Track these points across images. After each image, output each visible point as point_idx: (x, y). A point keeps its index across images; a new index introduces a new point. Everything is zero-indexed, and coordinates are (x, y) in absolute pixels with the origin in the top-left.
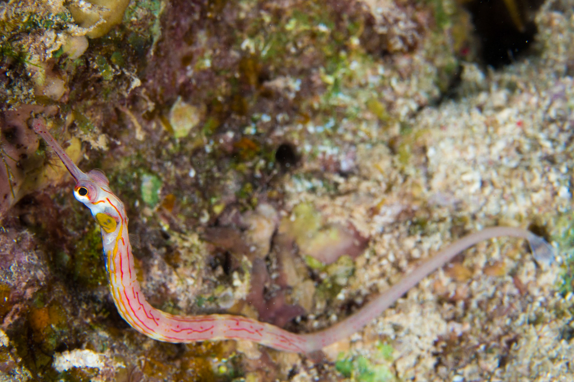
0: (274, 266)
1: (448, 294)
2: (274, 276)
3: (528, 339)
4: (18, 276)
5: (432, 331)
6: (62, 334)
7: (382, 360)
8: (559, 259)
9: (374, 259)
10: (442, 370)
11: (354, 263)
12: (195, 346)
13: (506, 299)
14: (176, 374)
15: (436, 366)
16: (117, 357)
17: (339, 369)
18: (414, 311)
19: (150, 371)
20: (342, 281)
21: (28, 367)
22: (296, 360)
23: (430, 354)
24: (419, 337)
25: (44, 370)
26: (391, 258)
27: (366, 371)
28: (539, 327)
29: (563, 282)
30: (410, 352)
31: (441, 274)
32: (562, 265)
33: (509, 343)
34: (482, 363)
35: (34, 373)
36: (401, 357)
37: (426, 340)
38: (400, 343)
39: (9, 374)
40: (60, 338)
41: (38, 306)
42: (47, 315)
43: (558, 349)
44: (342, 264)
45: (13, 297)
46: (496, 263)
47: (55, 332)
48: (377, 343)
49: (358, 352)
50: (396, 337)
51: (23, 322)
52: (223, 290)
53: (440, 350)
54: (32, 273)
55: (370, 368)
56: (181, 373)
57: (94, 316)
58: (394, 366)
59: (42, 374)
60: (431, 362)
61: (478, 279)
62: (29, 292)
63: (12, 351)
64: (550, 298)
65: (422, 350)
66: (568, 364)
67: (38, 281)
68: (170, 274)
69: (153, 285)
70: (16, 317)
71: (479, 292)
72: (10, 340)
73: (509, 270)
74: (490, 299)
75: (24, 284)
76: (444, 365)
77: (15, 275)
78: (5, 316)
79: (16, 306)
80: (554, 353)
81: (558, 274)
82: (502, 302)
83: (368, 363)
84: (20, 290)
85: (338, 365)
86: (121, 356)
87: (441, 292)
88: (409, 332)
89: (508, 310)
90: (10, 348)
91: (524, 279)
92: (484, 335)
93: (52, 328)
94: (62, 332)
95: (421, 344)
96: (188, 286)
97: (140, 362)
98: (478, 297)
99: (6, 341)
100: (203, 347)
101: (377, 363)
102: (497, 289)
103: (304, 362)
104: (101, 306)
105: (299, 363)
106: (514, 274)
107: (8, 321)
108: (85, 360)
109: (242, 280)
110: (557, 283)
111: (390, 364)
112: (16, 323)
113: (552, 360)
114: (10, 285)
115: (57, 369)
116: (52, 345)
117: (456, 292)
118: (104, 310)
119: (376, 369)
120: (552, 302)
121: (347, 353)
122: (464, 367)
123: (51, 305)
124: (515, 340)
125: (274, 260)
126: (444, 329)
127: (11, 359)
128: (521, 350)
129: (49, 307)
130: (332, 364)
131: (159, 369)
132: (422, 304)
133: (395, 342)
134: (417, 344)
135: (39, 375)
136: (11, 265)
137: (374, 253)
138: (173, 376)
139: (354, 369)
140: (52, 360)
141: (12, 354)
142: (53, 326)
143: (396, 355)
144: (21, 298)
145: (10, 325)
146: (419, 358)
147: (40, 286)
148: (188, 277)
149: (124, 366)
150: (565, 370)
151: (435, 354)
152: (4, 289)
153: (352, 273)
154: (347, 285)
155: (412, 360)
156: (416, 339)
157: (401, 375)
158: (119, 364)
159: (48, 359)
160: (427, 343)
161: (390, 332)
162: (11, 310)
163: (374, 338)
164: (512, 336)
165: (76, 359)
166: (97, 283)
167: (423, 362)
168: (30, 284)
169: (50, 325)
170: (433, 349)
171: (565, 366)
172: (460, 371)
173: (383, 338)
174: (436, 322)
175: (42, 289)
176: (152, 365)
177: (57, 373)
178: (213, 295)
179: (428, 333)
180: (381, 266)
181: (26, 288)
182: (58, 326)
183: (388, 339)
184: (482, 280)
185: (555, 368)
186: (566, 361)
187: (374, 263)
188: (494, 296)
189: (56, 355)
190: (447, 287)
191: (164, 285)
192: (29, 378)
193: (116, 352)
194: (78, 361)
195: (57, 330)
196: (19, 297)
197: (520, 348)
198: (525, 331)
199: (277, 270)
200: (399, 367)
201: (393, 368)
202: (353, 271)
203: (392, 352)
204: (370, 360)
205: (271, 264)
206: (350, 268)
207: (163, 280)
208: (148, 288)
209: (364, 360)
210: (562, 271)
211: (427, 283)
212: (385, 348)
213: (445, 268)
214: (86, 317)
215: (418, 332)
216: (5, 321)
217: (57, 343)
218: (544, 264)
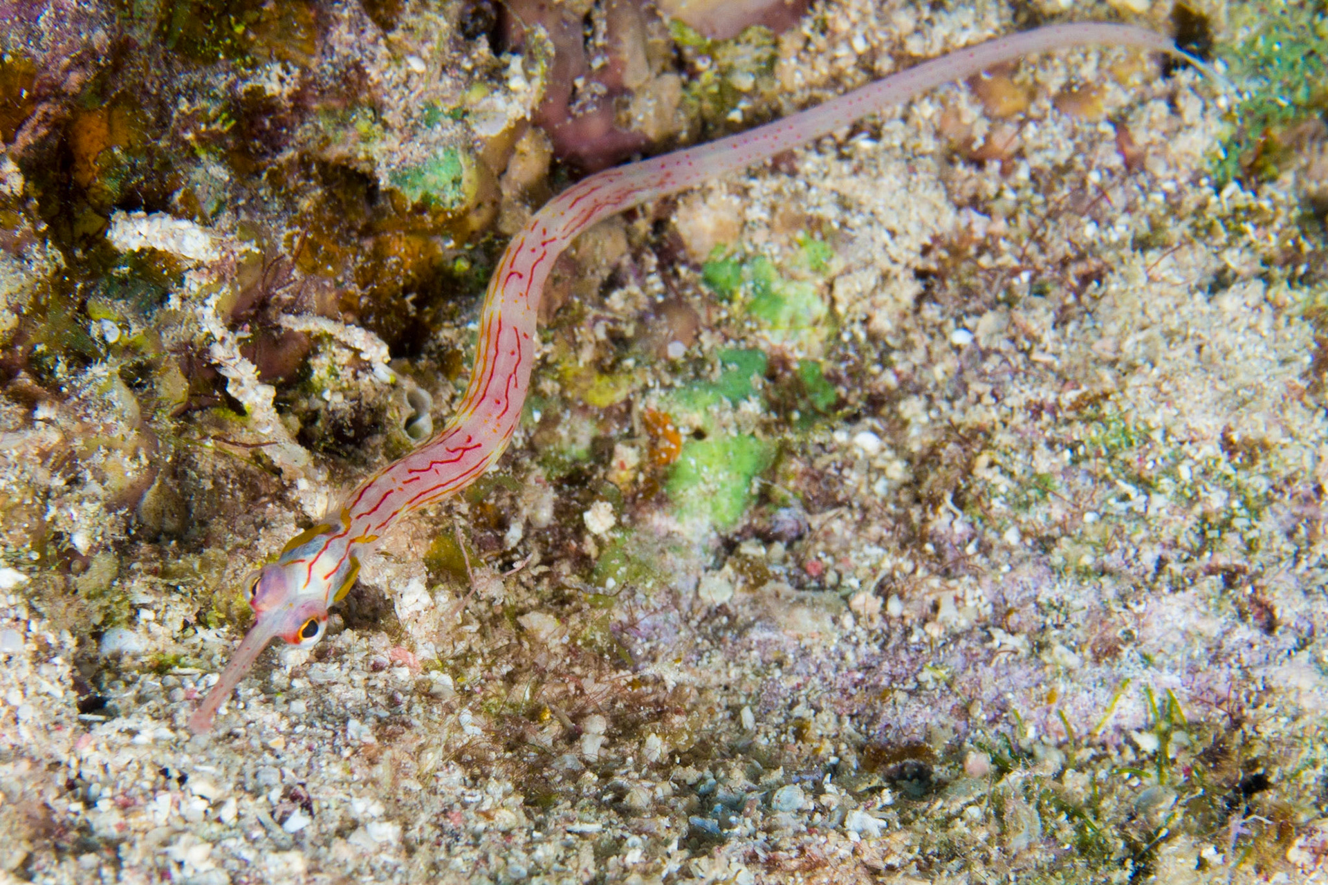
0: (600, 41)
1: (969, 141)
2: (597, 63)
3: (1126, 278)
4: (55, 41)
5: (922, 225)
6: (135, 171)
7: (805, 272)
8: (1222, 102)
9: (820, 41)
10: (931, 312)
11: (776, 44)
12: (410, 214)
13: (1094, 177)
14: (362, 268)
15: (919, 299)
16: (243, 226)
17: (708, 281)
18: (892, 177)
19: (310, 263)
20: (744, 82)
21: (57, 242)
22: (622, 255)
23: (911, 274)
24: (893, 234)
25: (89, 246)
26: (860, 46)
27: (766, 291)
28: (1152, 255)
29: (1222, 155)
30: (868, 264)
31: (963, 99)
32: (1227, 116)
33: (1085, 279)
34: (1019, 315)
35: (68, 252)
36: (848, 271)
37: (906, 242)
38: (851, 240)
39: (21, 257)
40: (129, 180)
41: (88, 106)
42: (105, 125)
43: (1184, 310)
44: (748, 42)
45: (41, 86)
46: (1086, 86)
47: (119, 165)
48: (800, 235)
49: (756, 247)
50: (843, 224)
51: (54, 142)
52: (486, 96)
53: (933, 266)
54: (84, 37)
55: (777, 286)
56: (373, 267)
57: (203, 127)
58: (831, 286)
59: (84, 252)
60: (909, 289)
61: (1039, 121)
62: (75, 78)
63: (29, 206)
64: (1189, 188)
65: (895, 262)
66: (1199, 349)
67: (94, 55)
68: (375, 42)
69: (334, 65)
70: (43, 131)
71: (1039, 149)
72: (27, 180)
73: (1110, 111)
74: (1061, 170)
75: (66, 61)
76: (936, 301)
77: (47, 39)
78: (19, 127)
79: (42, 108)
80: (1174, 322)
81: (1214, 137)
82: (1083, 183)
83: (774, 273)
84: (55, 73)
85: (709, 270)
86: (253, 226)
87: (954, 134)
88: (873, 219)
89: (1094, 204)
90: (24, 200)
91: (1140, 137)
92: (1032, 249)
93: (113, 156)
94: (133, 166)
95: (893, 251)
96: (409, 76)
97: (290, 239)
98: (1037, 160)
99: (16, 183)
100: (428, 218)
101: (793, 278)
102: (1078, 149)
103: (636, 257)
104: (220, 105)
105: (626, 261)
106: (1119, 122)
107: (25, 138)
108: (180, 243)
109: (529, 78)
110: (1209, 155)
111: (820, 281)
112: (42, 142)
113: (1169, 336)
114: (34, 59)
115: (117, 245)
116: (110, 194)
117: (987, 138)
118: (225, 115)
119: (790, 290)
120: (1191, 200)
121: (732, 245)
122: (979, 313)
123: (115, 103)
124: (1099, 276)
125: (602, 26)
126: (949, 221)
127: (27, 225)
128: (1106, 301)
129: (110, 109)
130: (697, 268)
131: (329, 258)
132: (911, 159)
133: (839, 237)
134: (885, 246)
135: (79, 253)
136: (41, 13)
137: (824, 29)
138: (357, 274)
139: (742, 282)
140: (108, 224)
141: (28, 214)
142: (117, 151)
143: (837, 265)
144: (56, 92)
145: (28, 147)
146: (885, 277)
147: (99, 66)
148: (411, 54)
149: (257, 251)
150: (1191, 363)
151: (921, 275)
152: (22, 68)
153: (769, 66)
154: (753, 93)
155: (869, 279)
156: (886, 237)
157: (840, 309)
158: (247, 246)
159: (99, 221)
160: (907, 251)
161: (830, 212)
162: (34, 113)
163: (795, 223)
164: (1093, 264)
165: (159, 236)
166: (217, 54)
167: (894, 286)
168: (79, 63)
169: (110, 148)
170: (919, 263)
171: (1194, 353)
172: (969, 322)
173: (815, 224)
174: (935, 207)
175: (101, 72)
176: (314, 247)
177: (117, 254)
178: (463, 101)
179: (913, 228)
180: (834, 59)
181: (68, 70)
182: (126, 151)
183: (825, 229)
184: (1049, 122)
185: (1171, 355)
186: (1197, 342)
187: (819, 52)
188: (1069, 167)
189: (119, 216)
190: (970, 127)
191: (357, 66)
192: (59, 267)
193: (244, 216)
194: (164, 240)
195: (123, 159)
196: (53, 87)
197: (1104, 295)
198: (1122, 261)
199: (605, 49)
200: (840, 291)
201: (826, 292)
202: (773, 60)
203: (830, 258)
204: (779, 268)
205: (593, 35)
206: (765, 53)
207: (358, 56)
208: (323, 71)
209: (767, 268)
210: (1225, 131)
211: (926, 110)
212: (818, 246)
213: (973, 82)
214: (185, 130)
215: (893, 223)
216: (19, 138)
217: (122, 189)
218: (1190, 107)
